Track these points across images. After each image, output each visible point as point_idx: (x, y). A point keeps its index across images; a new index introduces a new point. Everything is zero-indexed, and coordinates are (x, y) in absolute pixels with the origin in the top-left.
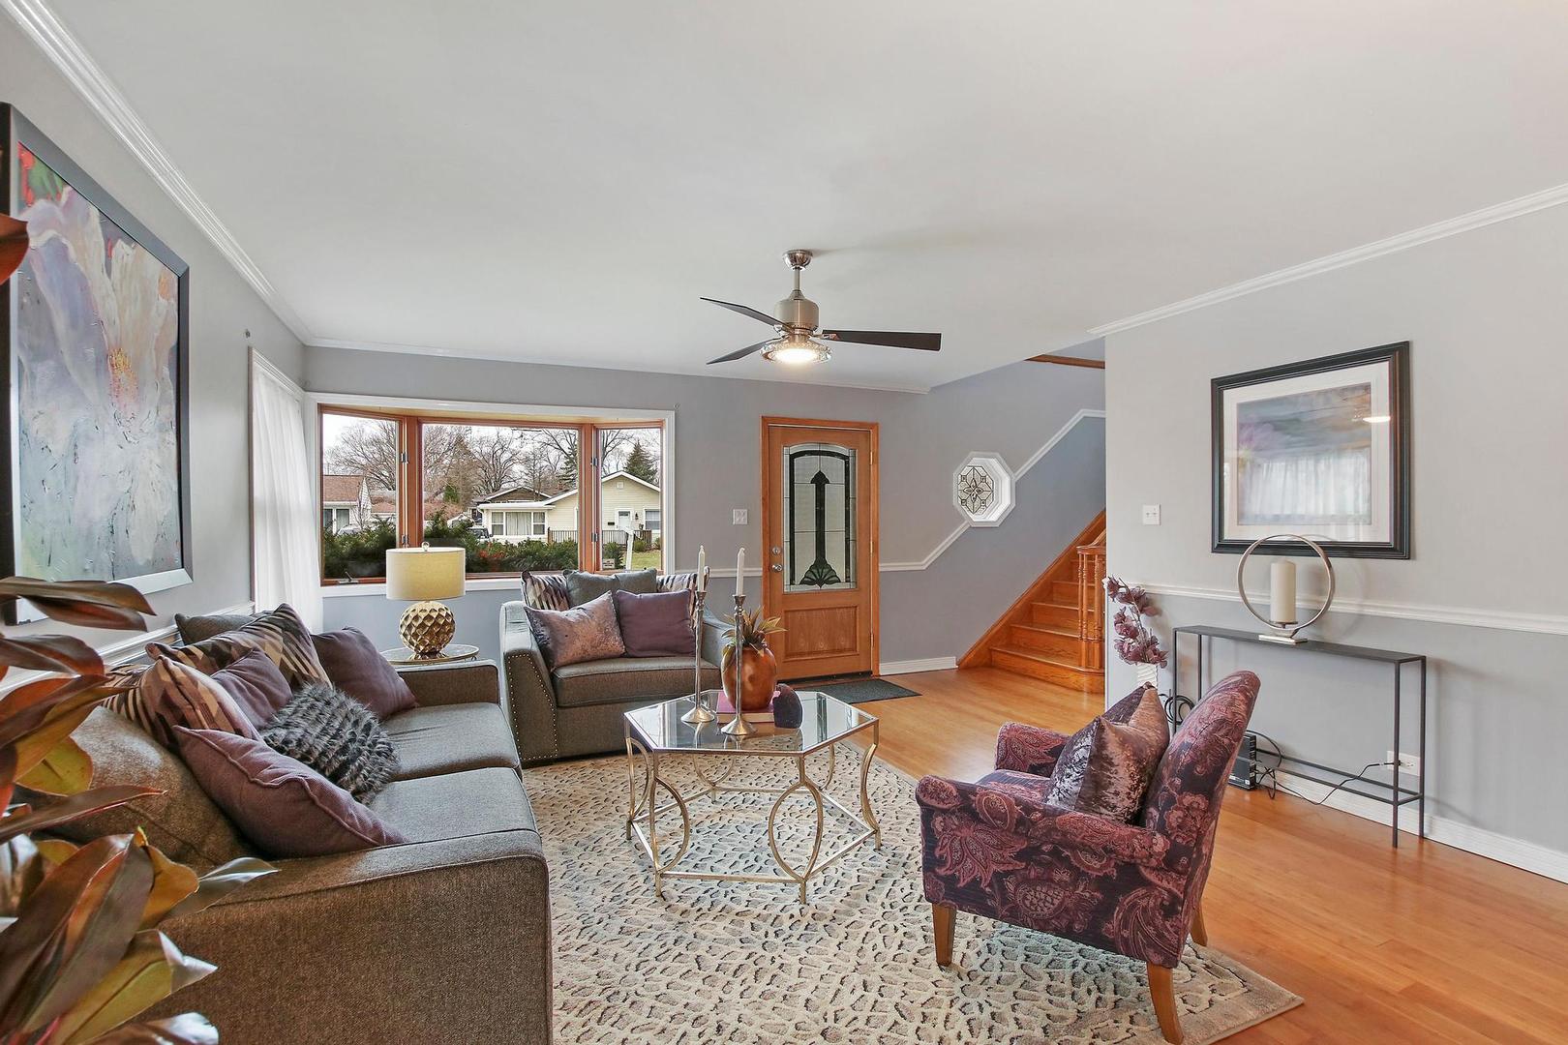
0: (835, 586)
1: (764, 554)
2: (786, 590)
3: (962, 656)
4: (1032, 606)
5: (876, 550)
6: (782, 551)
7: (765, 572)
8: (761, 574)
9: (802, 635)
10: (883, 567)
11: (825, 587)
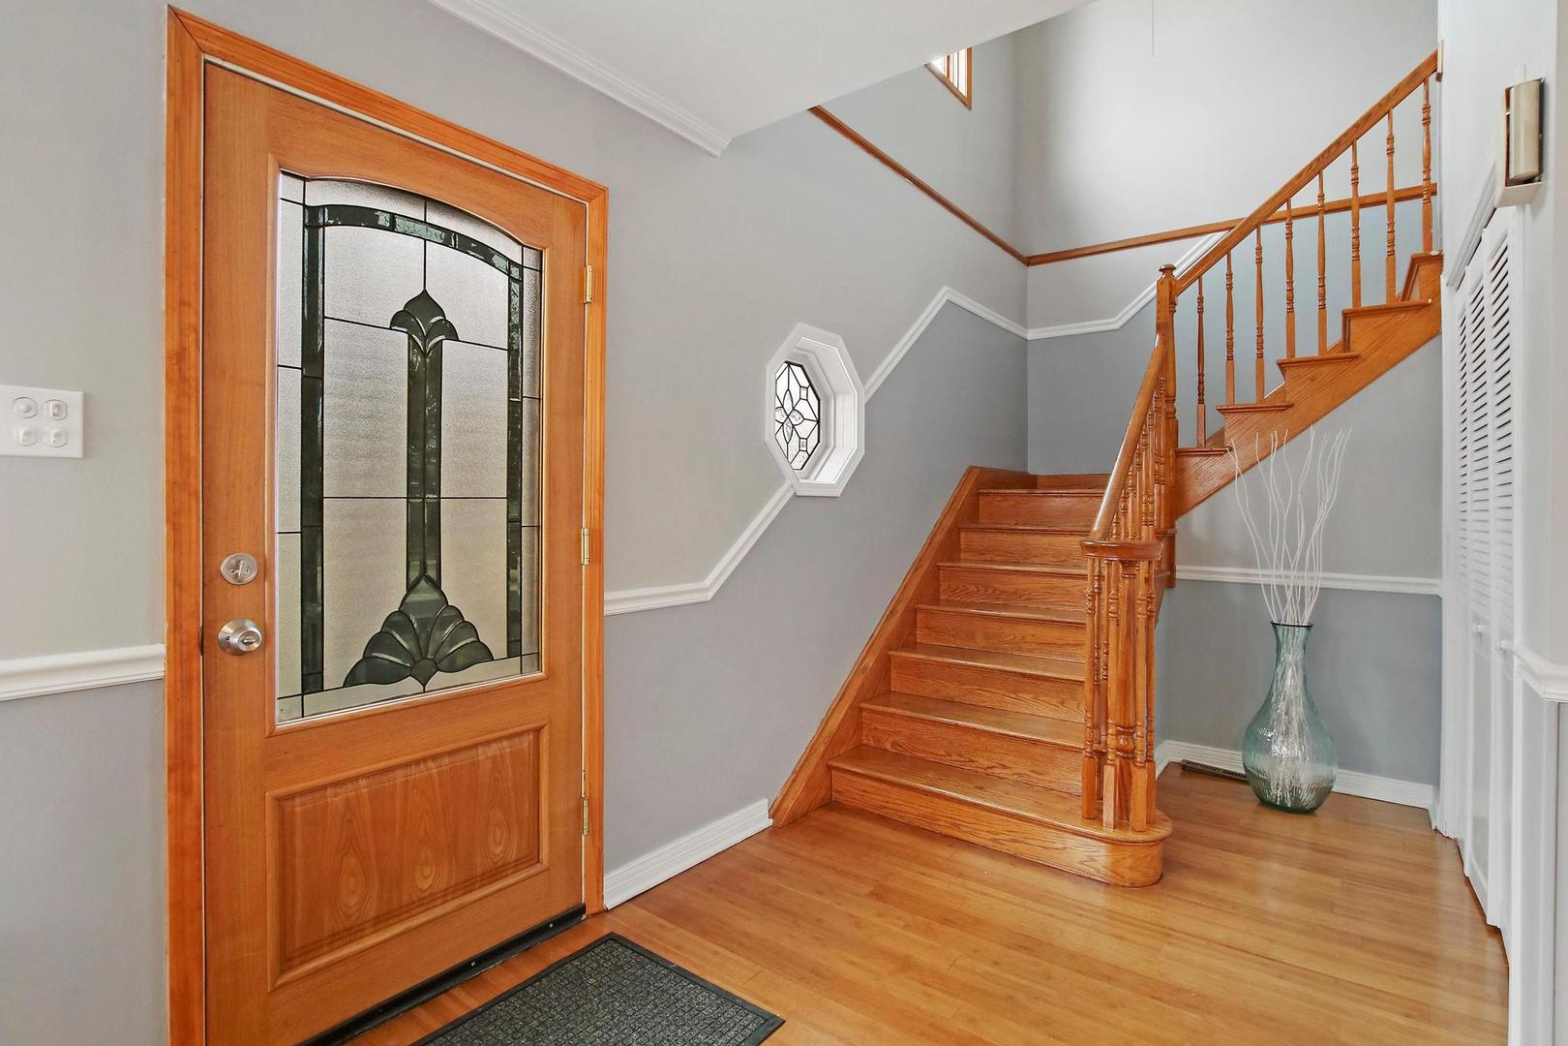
0: (477, 677)
1: (177, 583)
2: (285, 718)
3: (777, 792)
4: (889, 657)
5: (597, 555)
6: (265, 571)
7: (178, 659)
8: (158, 670)
9: (352, 861)
10: (617, 601)
11: (442, 683)
